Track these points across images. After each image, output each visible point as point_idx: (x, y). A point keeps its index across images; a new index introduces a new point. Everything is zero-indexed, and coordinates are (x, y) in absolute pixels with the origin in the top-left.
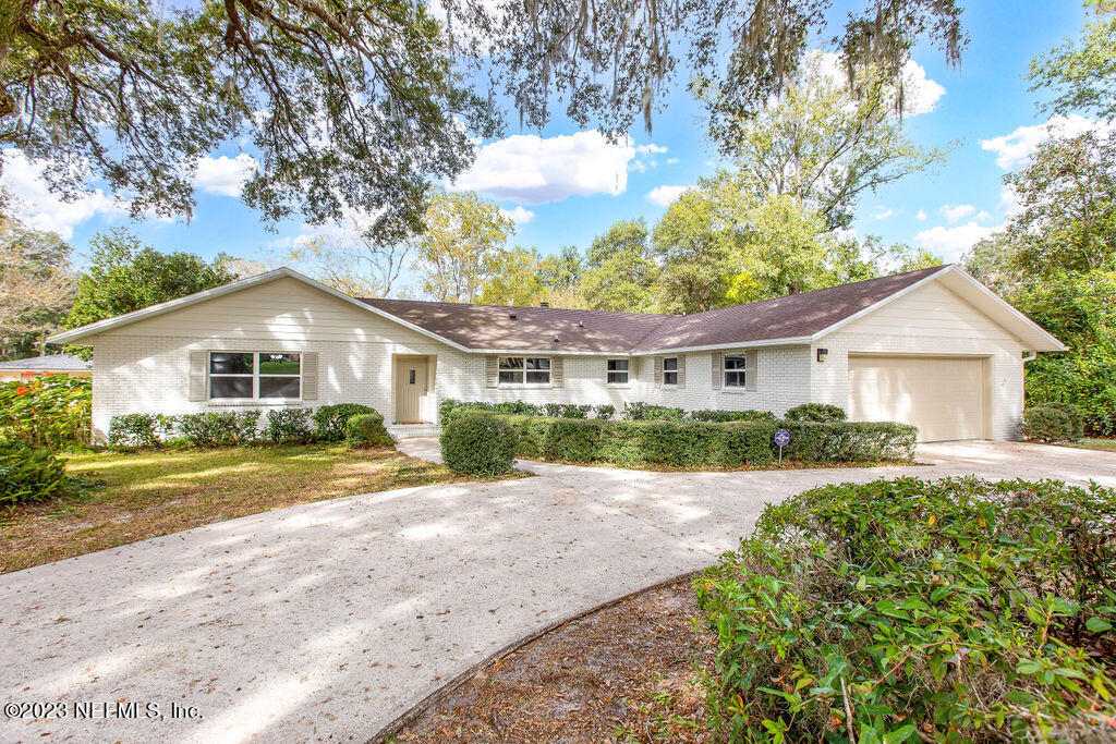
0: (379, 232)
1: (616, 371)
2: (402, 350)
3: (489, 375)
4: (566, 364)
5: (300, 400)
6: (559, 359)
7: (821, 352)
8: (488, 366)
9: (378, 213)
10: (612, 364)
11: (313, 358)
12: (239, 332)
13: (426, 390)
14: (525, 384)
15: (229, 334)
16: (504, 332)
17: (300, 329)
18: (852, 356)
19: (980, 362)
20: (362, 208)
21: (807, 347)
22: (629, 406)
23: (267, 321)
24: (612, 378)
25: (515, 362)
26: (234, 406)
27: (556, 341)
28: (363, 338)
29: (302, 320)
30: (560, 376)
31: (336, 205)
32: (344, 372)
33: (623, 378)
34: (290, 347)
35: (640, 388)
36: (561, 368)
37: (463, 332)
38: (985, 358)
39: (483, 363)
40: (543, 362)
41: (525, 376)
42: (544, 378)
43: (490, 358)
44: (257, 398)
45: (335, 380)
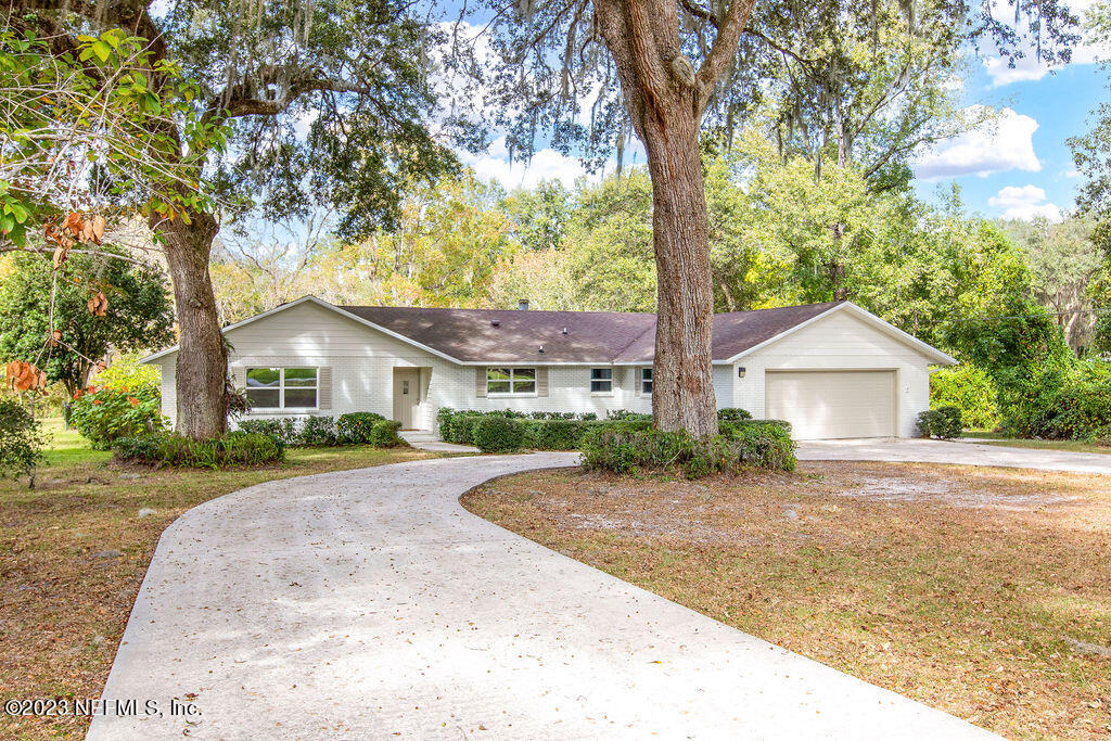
1: (601, 380)
2: (402, 363)
3: (479, 384)
4: (551, 374)
5: (317, 409)
6: (545, 368)
7: (742, 370)
8: (478, 377)
10: (597, 373)
11: (327, 372)
12: (270, 352)
13: (419, 400)
14: (512, 393)
15: (263, 353)
16: (492, 343)
17: (317, 347)
18: (768, 372)
19: (891, 374)
21: (731, 366)
22: (611, 414)
23: (292, 340)
24: (596, 387)
25: (501, 372)
27: (541, 351)
28: (370, 353)
29: (320, 340)
30: (545, 384)
32: (355, 386)
33: (607, 387)
34: (310, 363)
35: (624, 396)
36: (547, 377)
37: (453, 344)
38: (894, 371)
39: (473, 375)
40: (529, 372)
41: (512, 385)
42: (530, 387)
43: (480, 368)
44: (282, 407)
45: (346, 391)
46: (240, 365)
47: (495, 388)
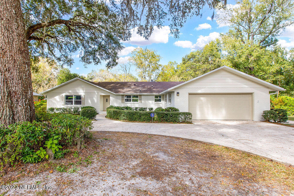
0: (109, 66)
2: (102, 94)
3: (122, 100)
4: (143, 97)
5: (81, 105)
6: (141, 95)
7: (178, 93)
9: (108, 61)
10: (156, 97)
11: (84, 96)
18: (190, 94)
20: (104, 60)
23: (76, 89)
24: (156, 100)
25: (129, 96)
26: (69, 106)
27: (140, 91)
30: (141, 100)
31: (99, 60)
32: (93, 101)
33: (160, 100)
34: (80, 94)
38: (251, 94)
39: (121, 97)
40: (137, 96)
41: (131, 100)
42: (136, 101)
43: (123, 95)
44: (73, 105)
45: (90, 101)
46: (64, 95)
47: (127, 100)
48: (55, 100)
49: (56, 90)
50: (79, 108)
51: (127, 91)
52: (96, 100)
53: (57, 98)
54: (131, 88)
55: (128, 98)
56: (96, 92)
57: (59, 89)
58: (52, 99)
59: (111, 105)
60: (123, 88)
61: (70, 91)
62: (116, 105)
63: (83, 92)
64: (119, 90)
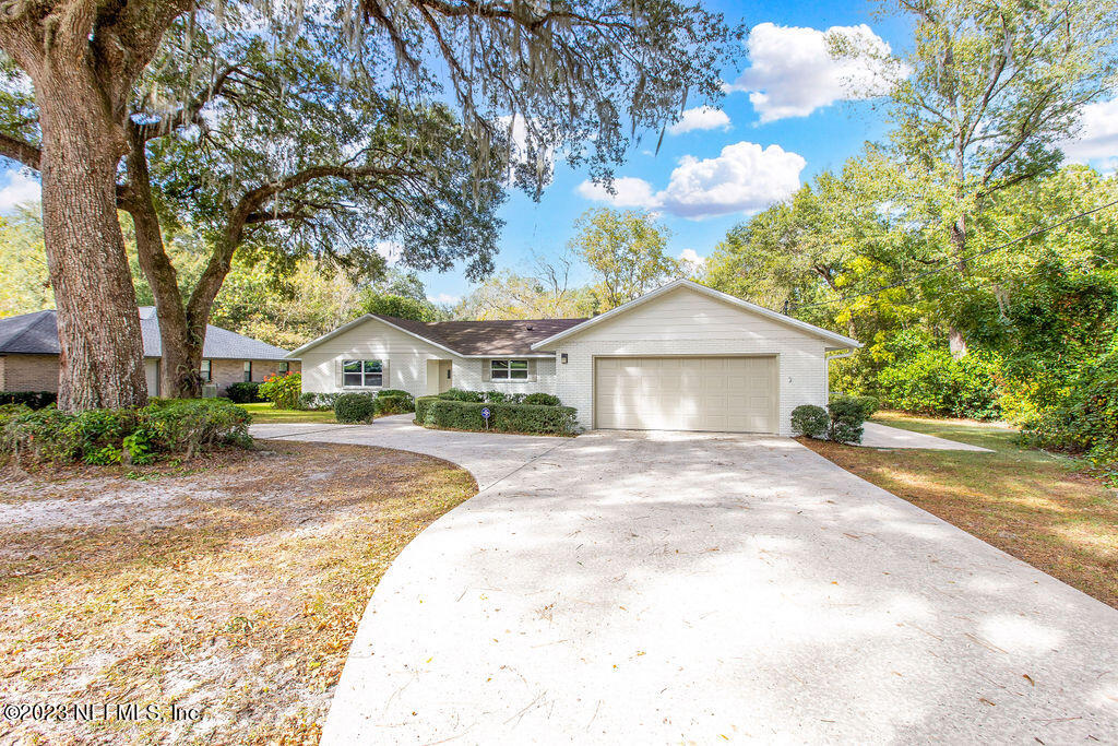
2: (436, 357)
3: (484, 372)
4: (538, 364)
5: (382, 387)
6: (534, 361)
7: (564, 356)
8: (484, 367)
11: (388, 363)
14: (509, 379)
15: (352, 351)
17: (382, 346)
18: (597, 359)
19: (773, 361)
23: (368, 343)
25: (503, 363)
26: (353, 389)
29: (384, 343)
30: (534, 372)
32: (408, 375)
34: (379, 357)
36: (536, 367)
38: (772, 357)
39: (480, 365)
40: (523, 363)
41: (509, 374)
42: (523, 374)
43: (484, 360)
44: (363, 386)
45: (400, 376)
46: (340, 359)
47: (497, 375)
48: (320, 372)
49: (322, 347)
50: (371, 395)
51: (500, 349)
52: (415, 375)
53: (324, 367)
54: (513, 339)
55: (499, 368)
56: (415, 351)
57: (330, 343)
58: (312, 371)
59: (453, 386)
60: (490, 340)
61: (354, 350)
62: (467, 387)
63: (384, 351)
64: (479, 344)
